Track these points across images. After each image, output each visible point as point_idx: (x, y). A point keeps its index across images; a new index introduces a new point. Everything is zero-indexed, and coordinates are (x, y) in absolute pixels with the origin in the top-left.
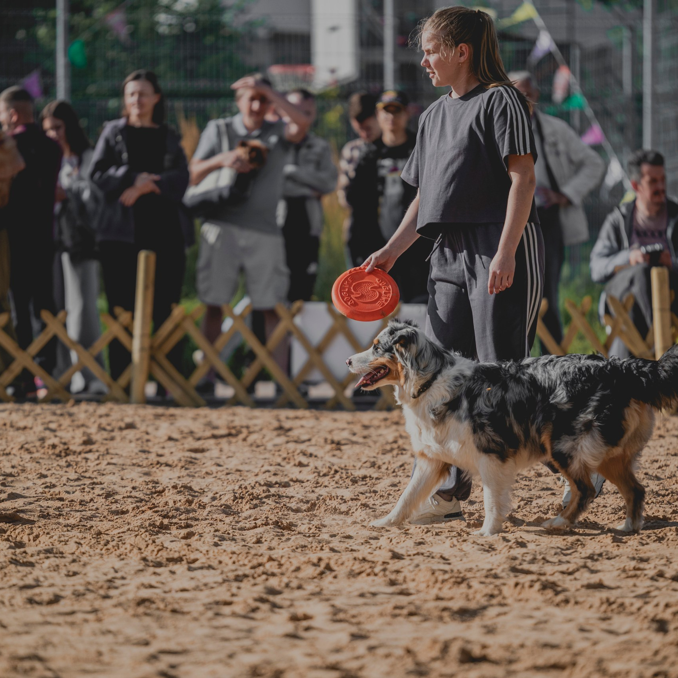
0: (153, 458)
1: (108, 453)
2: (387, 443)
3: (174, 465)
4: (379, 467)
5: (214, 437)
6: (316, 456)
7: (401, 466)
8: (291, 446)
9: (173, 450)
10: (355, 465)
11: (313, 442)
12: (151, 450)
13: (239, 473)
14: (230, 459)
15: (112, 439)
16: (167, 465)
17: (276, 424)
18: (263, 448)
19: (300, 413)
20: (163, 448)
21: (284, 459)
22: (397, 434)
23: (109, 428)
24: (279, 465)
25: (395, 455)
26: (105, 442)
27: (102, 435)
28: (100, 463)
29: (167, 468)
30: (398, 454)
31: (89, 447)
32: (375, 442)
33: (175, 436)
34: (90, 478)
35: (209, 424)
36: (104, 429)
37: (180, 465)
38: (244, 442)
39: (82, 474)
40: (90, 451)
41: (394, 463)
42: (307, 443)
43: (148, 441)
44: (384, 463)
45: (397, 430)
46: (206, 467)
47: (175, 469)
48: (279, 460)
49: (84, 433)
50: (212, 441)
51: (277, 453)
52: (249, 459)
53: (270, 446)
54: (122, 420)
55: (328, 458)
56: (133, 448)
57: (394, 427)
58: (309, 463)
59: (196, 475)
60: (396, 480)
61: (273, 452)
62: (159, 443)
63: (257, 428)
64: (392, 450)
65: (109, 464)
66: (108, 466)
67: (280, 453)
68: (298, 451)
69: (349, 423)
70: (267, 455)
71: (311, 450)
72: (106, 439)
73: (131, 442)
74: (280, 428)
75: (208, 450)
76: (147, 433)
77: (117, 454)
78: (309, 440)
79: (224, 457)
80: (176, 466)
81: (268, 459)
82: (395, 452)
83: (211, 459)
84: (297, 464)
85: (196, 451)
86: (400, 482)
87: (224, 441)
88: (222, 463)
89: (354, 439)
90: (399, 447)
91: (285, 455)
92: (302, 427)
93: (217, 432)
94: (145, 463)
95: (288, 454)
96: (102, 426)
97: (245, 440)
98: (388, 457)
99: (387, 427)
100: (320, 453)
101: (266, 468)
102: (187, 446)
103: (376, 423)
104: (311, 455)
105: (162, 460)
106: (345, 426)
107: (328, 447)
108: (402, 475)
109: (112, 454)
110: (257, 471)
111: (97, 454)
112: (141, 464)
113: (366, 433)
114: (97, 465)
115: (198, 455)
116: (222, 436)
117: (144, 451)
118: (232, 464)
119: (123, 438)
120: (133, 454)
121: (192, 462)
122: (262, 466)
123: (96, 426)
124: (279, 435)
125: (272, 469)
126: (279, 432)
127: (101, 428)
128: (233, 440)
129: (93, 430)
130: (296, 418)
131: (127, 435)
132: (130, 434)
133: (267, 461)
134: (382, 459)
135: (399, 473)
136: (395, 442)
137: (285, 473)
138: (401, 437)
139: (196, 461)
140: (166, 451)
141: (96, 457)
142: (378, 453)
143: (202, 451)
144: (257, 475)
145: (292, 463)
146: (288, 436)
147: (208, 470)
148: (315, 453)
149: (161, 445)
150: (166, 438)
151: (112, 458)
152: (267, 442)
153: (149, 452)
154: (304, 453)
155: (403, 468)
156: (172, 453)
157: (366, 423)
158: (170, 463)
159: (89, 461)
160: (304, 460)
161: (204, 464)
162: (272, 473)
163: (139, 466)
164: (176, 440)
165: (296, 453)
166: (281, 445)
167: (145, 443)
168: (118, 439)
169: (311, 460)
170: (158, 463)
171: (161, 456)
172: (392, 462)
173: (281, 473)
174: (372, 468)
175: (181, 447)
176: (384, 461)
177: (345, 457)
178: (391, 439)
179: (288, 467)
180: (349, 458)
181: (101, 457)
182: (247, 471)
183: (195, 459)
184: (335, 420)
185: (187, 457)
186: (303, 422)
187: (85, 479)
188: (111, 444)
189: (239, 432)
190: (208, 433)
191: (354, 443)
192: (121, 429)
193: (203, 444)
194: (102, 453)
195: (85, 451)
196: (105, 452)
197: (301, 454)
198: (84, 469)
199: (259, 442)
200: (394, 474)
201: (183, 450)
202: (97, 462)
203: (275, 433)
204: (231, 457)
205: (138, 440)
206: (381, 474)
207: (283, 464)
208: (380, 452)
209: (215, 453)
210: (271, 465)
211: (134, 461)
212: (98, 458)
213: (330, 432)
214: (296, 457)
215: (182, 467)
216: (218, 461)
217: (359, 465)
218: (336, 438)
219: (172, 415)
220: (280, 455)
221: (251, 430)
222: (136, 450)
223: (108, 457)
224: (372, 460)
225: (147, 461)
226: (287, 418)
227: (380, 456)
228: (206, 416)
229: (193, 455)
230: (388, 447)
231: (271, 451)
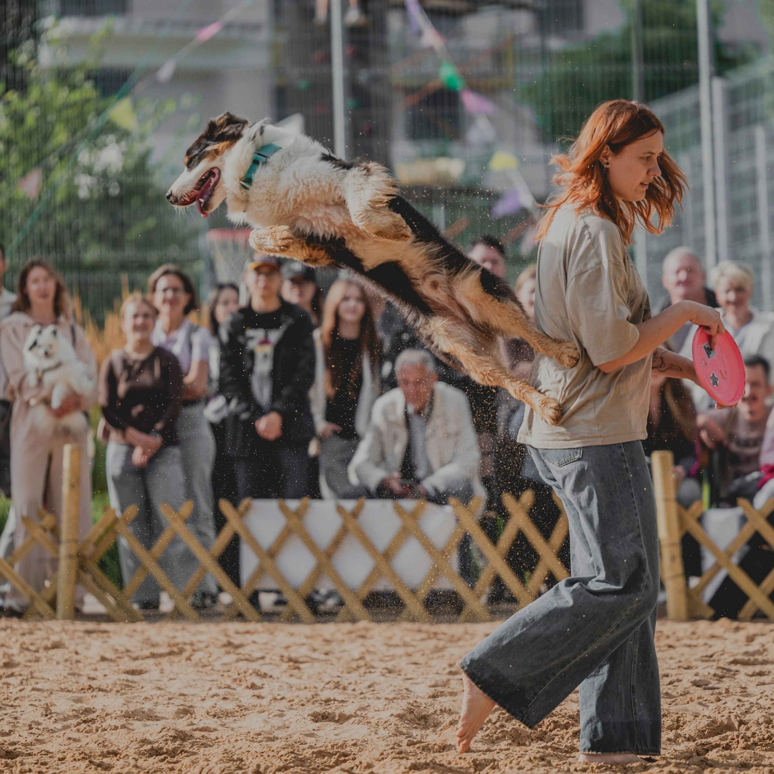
0: (84, 682)
1: (32, 677)
2: (353, 660)
3: (108, 689)
4: (345, 688)
5: (153, 656)
6: (271, 677)
7: (370, 687)
8: (243, 665)
9: (107, 672)
10: (317, 686)
11: (267, 660)
12: (81, 673)
13: (183, 697)
14: (172, 681)
15: (37, 660)
16: (100, 690)
17: (224, 640)
18: (209, 668)
19: (251, 626)
20: (96, 670)
21: (235, 680)
22: (363, 649)
23: (32, 648)
24: (229, 687)
25: (362, 675)
26: (29, 664)
27: (25, 656)
28: (24, 689)
29: (101, 693)
30: (365, 673)
31: (9, 671)
32: (339, 659)
33: (109, 655)
34: (12, 706)
35: (147, 641)
36: (28, 649)
37: (115, 689)
38: (188, 662)
39: (3, 702)
40: (12, 675)
41: (361, 683)
42: (261, 662)
43: (78, 661)
44: (350, 684)
45: (363, 645)
46: (145, 692)
47: (109, 694)
48: (229, 682)
49: (5, 654)
50: (151, 661)
51: (226, 674)
52: (194, 681)
53: (217, 665)
54: (48, 639)
55: (285, 678)
56: (62, 670)
57: (360, 641)
58: (263, 685)
59: (134, 701)
60: (365, 703)
61: (222, 673)
62: (90, 664)
63: (202, 645)
64: (359, 667)
65: (33, 689)
66: (33, 692)
67: (230, 674)
68: (251, 671)
69: (307, 637)
70: (215, 677)
71: (265, 669)
72: (30, 661)
73: (58, 663)
74: (229, 644)
75: (146, 672)
76: (77, 653)
77: (43, 678)
78: (263, 658)
79: (165, 679)
80: (111, 690)
81: (217, 680)
82: (362, 670)
83: (151, 682)
84: (249, 686)
85: (133, 672)
86: (369, 706)
87: (164, 661)
88: (163, 687)
89: (315, 655)
90: (366, 665)
91: (235, 676)
92: (254, 642)
93: (156, 650)
94: (75, 687)
95: (239, 674)
96: (25, 646)
97: (189, 659)
98: (354, 676)
99: (353, 641)
100: (276, 673)
101: (214, 691)
102: (122, 667)
103: (339, 636)
104: (265, 675)
105: (94, 684)
106: (304, 641)
107: (285, 666)
108: (371, 696)
109: (37, 678)
110: (203, 695)
111: (20, 678)
112: (70, 689)
113: (327, 648)
114: (21, 691)
115: (136, 678)
116: (162, 655)
117: (73, 674)
118: (175, 688)
119: (49, 660)
120: (61, 678)
121: (128, 686)
122: (210, 689)
123: (18, 645)
124: (228, 653)
125: (221, 692)
126: (228, 649)
127: (24, 648)
128: (175, 659)
129: (15, 650)
130: (247, 632)
131: (53, 655)
132: (57, 654)
133: (215, 683)
134: (347, 679)
135: (367, 695)
136: (362, 658)
137: (236, 697)
138: (368, 652)
139: (133, 685)
140: (99, 674)
141: (19, 682)
142: (342, 672)
143: (140, 672)
144: (203, 700)
145: (244, 685)
146: (238, 654)
147: (148, 694)
148: (270, 673)
149: (93, 667)
150: (98, 658)
151: (37, 683)
152: (214, 661)
153: (79, 675)
154: (257, 673)
155: (372, 689)
156: (105, 675)
157: (328, 637)
158: (104, 687)
159: (11, 687)
160: (258, 681)
161: (142, 688)
162: (222, 697)
163: (69, 691)
164: (111, 660)
165: (247, 674)
166: (230, 664)
167: (75, 665)
168: (44, 660)
169: (265, 681)
170: (90, 687)
171: (93, 679)
172: (359, 682)
173: (232, 697)
174: (336, 690)
175: (116, 668)
176: (349, 681)
177: (305, 677)
178: (357, 655)
179: (239, 689)
180: (309, 678)
181: (24, 682)
182: (193, 695)
183: (133, 682)
184: (292, 635)
185: (123, 680)
186: (255, 637)
187: (7, 708)
188: (35, 666)
189: (181, 651)
190: (146, 652)
191: (313, 660)
192: (46, 648)
193: (141, 664)
194: (25, 678)
195: (6, 674)
196: (29, 676)
197: (254, 675)
198: (6, 697)
199: (204, 661)
200: (362, 696)
201: (118, 672)
202: (21, 687)
203: (223, 650)
204: (175, 679)
205: (66, 661)
206: (346, 696)
207: (233, 686)
208: (345, 671)
209: (155, 674)
210: (220, 688)
211: (63, 686)
212: (22, 683)
213: (287, 647)
214: (248, 678)
215: (118, 692)
216: (159, 684)
217: (321, 685)
218: (293, 655)
219: (105, 632)
220: (229, 676)
221: (195, 648)
222: (65, 673)
223: (33, 681)
224: (336, 680)
225: (77, 685)
226: (237, 633)
227: (345, 675)
228: (143, 632)
229: (130, 677)
230: (354, 665)
231: (219, 671)
